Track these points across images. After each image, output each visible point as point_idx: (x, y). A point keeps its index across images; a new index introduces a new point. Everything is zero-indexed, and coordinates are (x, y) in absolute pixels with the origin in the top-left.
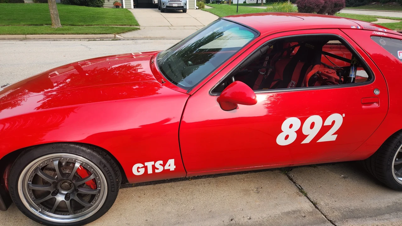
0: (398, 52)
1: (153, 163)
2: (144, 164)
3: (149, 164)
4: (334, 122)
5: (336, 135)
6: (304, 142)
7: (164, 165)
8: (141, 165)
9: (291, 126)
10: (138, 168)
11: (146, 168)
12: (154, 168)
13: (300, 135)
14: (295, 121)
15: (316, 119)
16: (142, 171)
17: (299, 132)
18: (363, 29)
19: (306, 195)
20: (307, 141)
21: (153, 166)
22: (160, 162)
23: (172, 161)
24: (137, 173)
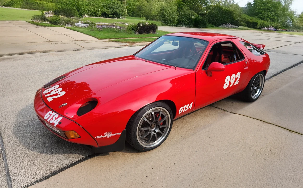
1: (185, 106)
2: (183, 107)
3: (185, 107)
4: (238, 76)
5: (239, 81)
6: (230, 86)
7: (189, 106)
9: (228, 80)
10: (181, 109)
11: (183, 109)
12: (186, 108)
13: (230, 83)
14: (229, 77)
15: (234, 76)
16: (182, 111)
17: (230, 82)
19: (227, 111)
20: (231, 86)
21: (186, 107)
22: (188, 105)
23: (192, 104)
24: (180, 113)
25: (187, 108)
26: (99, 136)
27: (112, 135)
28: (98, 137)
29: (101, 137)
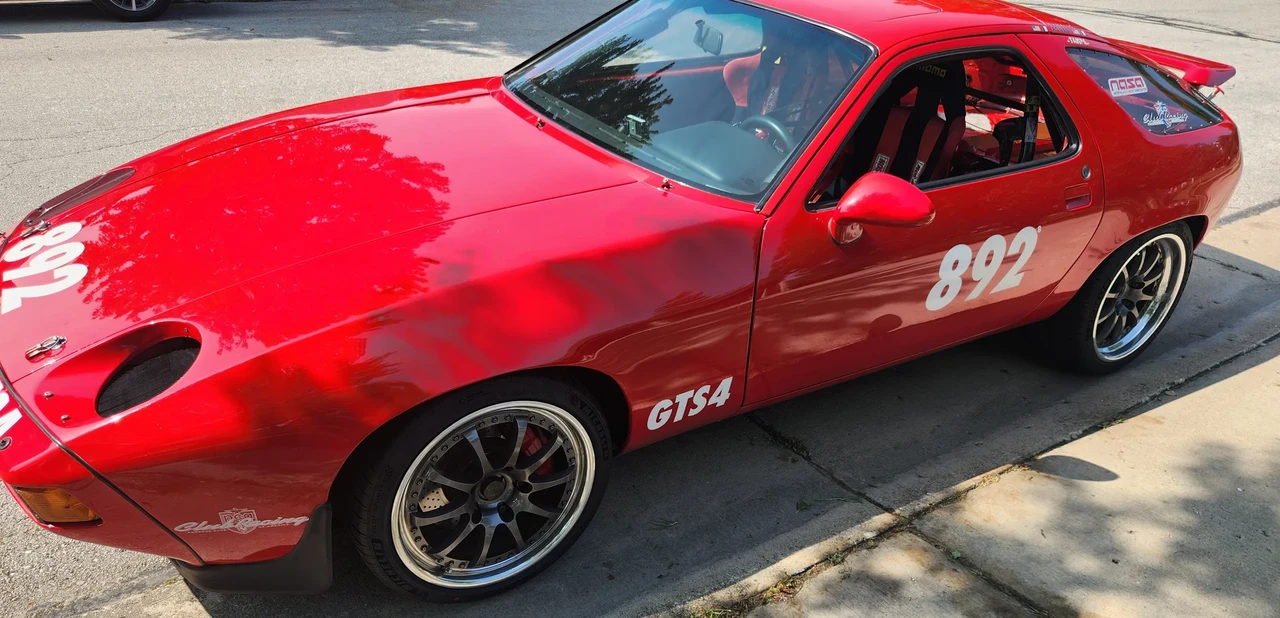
0: (1109, 80)
1: (690, 394)
2: (673, 400)
3: (682, 399)
4: (1023, 245)
5: (1022, 275)
6: (967, 299)
7: (707, 396)
8: (667, 403)
9: (956, 264)
10: (662, 410)
11: (675, 407)
12: (691, 404)
13: (968, 282)
14: (960, 252)
15: (996, 244)
16: (665, 417)
17: (967, 275)
18: (1052, 33)
20: (977, 292)
21: (690, 401)
22: (706, 389)
23: (726, 384)
24: (652, 424)
25: (701, 403)
26: (195, 524)
27: (263, 523)
28: (188, 529)
29: (204, 527)
